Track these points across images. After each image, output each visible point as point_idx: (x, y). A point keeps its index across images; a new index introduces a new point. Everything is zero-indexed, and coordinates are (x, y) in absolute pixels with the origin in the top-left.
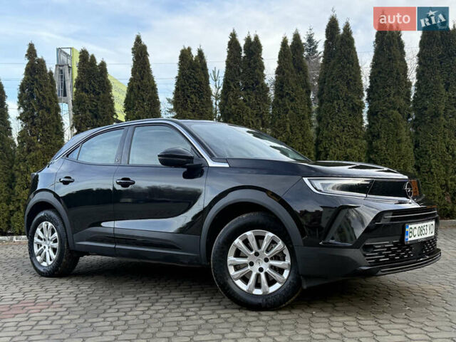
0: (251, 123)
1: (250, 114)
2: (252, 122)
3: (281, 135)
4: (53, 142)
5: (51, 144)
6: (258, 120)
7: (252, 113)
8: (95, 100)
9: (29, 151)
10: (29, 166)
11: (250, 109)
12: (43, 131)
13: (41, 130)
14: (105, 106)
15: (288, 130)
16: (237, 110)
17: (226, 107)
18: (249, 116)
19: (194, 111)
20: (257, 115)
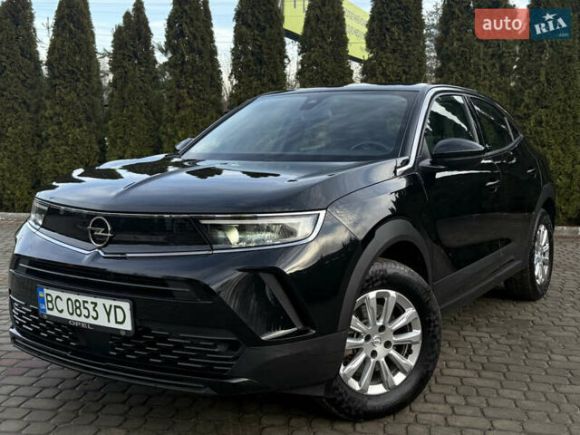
0: (482, 68)
1: (482, 54)
2: (485, 67)
3: (531, 87)
4: (206, 96)
5: (203, 99)
6: (493, 65)
7: (484, 52)
8: (259, 38)
9: (178, 108)
10: (177, 128)
11: (482, 46)
12: (195, 82)
13: (192, 80)
14: (272, 46)
15: (543, 78)
16: (462, 49)
17: (446, 45)
18: (480, 59)
19: (394, 51)
20: (493, 55)
